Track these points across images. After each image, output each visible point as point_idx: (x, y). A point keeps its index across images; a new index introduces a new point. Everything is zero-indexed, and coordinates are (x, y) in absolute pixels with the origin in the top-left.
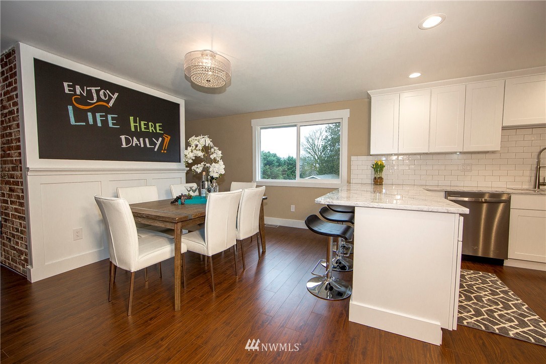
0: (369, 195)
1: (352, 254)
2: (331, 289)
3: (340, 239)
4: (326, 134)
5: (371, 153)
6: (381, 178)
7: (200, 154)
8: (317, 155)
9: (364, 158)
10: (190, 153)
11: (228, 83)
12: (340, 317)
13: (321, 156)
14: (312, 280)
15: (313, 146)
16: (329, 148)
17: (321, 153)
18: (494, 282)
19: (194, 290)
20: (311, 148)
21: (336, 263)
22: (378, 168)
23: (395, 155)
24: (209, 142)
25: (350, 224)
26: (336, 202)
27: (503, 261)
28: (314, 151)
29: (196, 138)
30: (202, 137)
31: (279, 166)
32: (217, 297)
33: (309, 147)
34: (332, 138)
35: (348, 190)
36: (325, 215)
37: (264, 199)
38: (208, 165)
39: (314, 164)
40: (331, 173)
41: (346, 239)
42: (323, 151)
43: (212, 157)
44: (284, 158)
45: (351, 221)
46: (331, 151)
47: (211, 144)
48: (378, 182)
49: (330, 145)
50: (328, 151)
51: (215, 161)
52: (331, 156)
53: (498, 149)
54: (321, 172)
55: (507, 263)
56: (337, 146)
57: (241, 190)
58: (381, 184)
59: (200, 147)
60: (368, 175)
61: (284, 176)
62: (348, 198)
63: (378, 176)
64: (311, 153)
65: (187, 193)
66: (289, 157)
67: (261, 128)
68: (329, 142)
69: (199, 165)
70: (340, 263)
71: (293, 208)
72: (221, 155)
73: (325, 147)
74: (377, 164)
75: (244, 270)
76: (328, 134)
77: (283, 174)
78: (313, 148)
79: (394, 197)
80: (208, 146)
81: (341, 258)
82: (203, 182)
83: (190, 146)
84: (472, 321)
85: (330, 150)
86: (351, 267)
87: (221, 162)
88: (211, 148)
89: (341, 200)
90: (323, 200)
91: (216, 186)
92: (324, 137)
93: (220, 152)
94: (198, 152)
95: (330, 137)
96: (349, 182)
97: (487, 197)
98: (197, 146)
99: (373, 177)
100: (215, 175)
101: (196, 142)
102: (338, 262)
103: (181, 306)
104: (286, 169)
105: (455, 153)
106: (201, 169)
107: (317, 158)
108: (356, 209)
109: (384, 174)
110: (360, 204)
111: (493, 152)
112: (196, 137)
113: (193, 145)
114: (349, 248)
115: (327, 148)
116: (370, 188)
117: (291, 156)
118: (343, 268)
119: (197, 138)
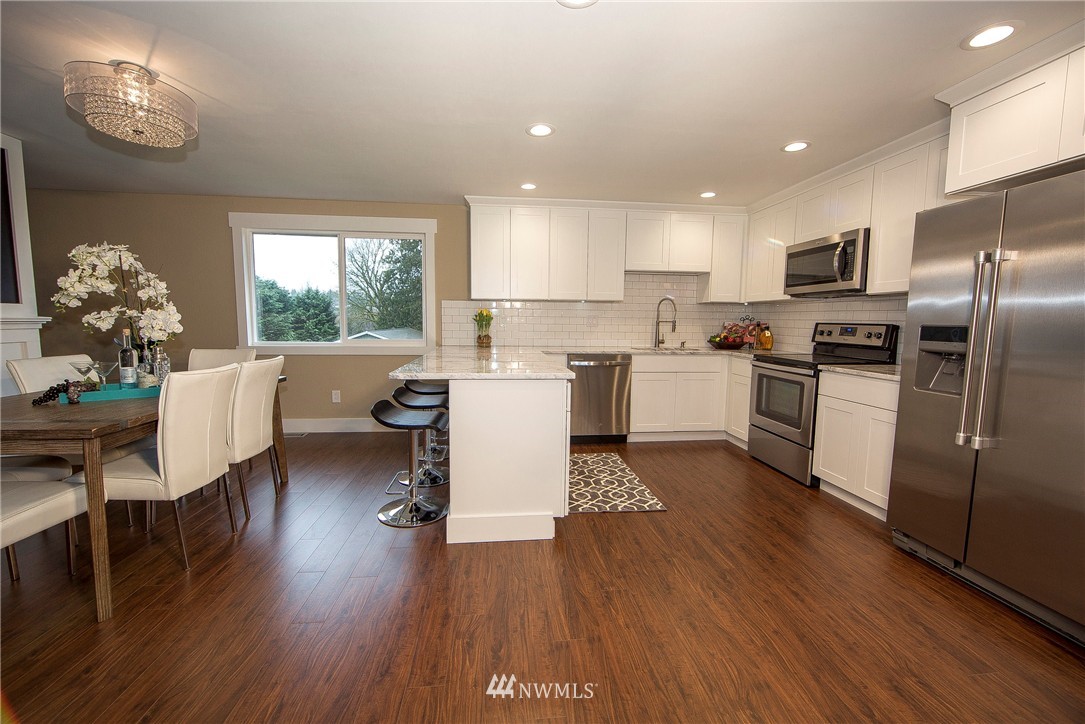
0: (472, 364)
1: (447, 459)
2: (418, 510)
3: (428, 431)
4: (391, 247)
5: (473, 297)
6: (488, 337)
7: (108, 288)
8: (373, 289)
9: (462, 303)
10: (77, 284)
11: (191, 145)
12: (434, 543)
13: (382, 292)
14: (385, 509)
15: (364, 270)
16: (398, 276)
17: (382, 286)
18: (614, 462)
19: (133, 578)
20: (359, 274)
21: (424, 475)
22: (483, 320)
23: (507, 300)
24: (132, 260)
25: (443, 410)
26: (422, 376)
27: (626, 436)
28: (366, 281)
29: (90, 250)
30: (106, 246)
31: (285, 310)
32: (197, 575)
33: (356, 271)
34: (404, 256)
35: (440, 357)
36: (403, 400)
37: (280, 381)
38: (133, 313)
39: (368, 308)
40: (402, 325)
41: (438, 430)
42: (386, 281)
43: (143, 295)
44: (294, 291)
45: (445, 405)
46: (402, 281)
47: (139, 266)
48: (484, 343)
49: (400, 269)
50: (397, 282)
51: (152, 304)
52: (402, 293)
53: (622, 299)
54: (384, 324)
55: (631, 439)
56: (414, 273)
57: (235, 365)
58: (489, 346)
59: (102, 270)
60: (470, 332)
61: (299, 331)
62: (440, 369)
63: (484, 334)
64: (360, 284)
65: (82, 378)
66: (309, 291)
67: (253, 233)
68: (398, 265)
69: (104, 314)
70: (430, 474)
71: (336, 396)
72: (165, 291)
73: (389, 275)
74: (481, 315)
75: (248, 519)
76: (395, 247)
77: (296, 329)
78: (363, 274)
79: (508, 364)
80: (129, 271)
81: (431, 466)
82: (124, 351)
83: (76, 268)
84: (587, 506)
85: (401, 279)
86: (447, 477)
87: (171, 308)
88: (137, 273)
89: (427, 373)
90: (401, 374)
91: (164, 359)
92: (387, 253)
93: (163, 285)
94: (99, 283)
95: (399, 254)
96: (439, 344)
97: (619, 360)
98: (94, 268)
99: (477, 336)
100: (157, 336)
101: (93, 259)
102: (427, 473)
103: (114, 610)
104: (303, 317)
105: (580, 301)
106: (112, 321)
107: (372, 294)
108: (452, 384)
109: (493, 331)
110: (457, 375)
111: (618, 302)
112: (91, 246)
113: (85, 267)
114: (443, 449)
115: (394, 275)
116: (473, 352)
117: (314, 289)
118: (434, 480)
119: (95, 249)
